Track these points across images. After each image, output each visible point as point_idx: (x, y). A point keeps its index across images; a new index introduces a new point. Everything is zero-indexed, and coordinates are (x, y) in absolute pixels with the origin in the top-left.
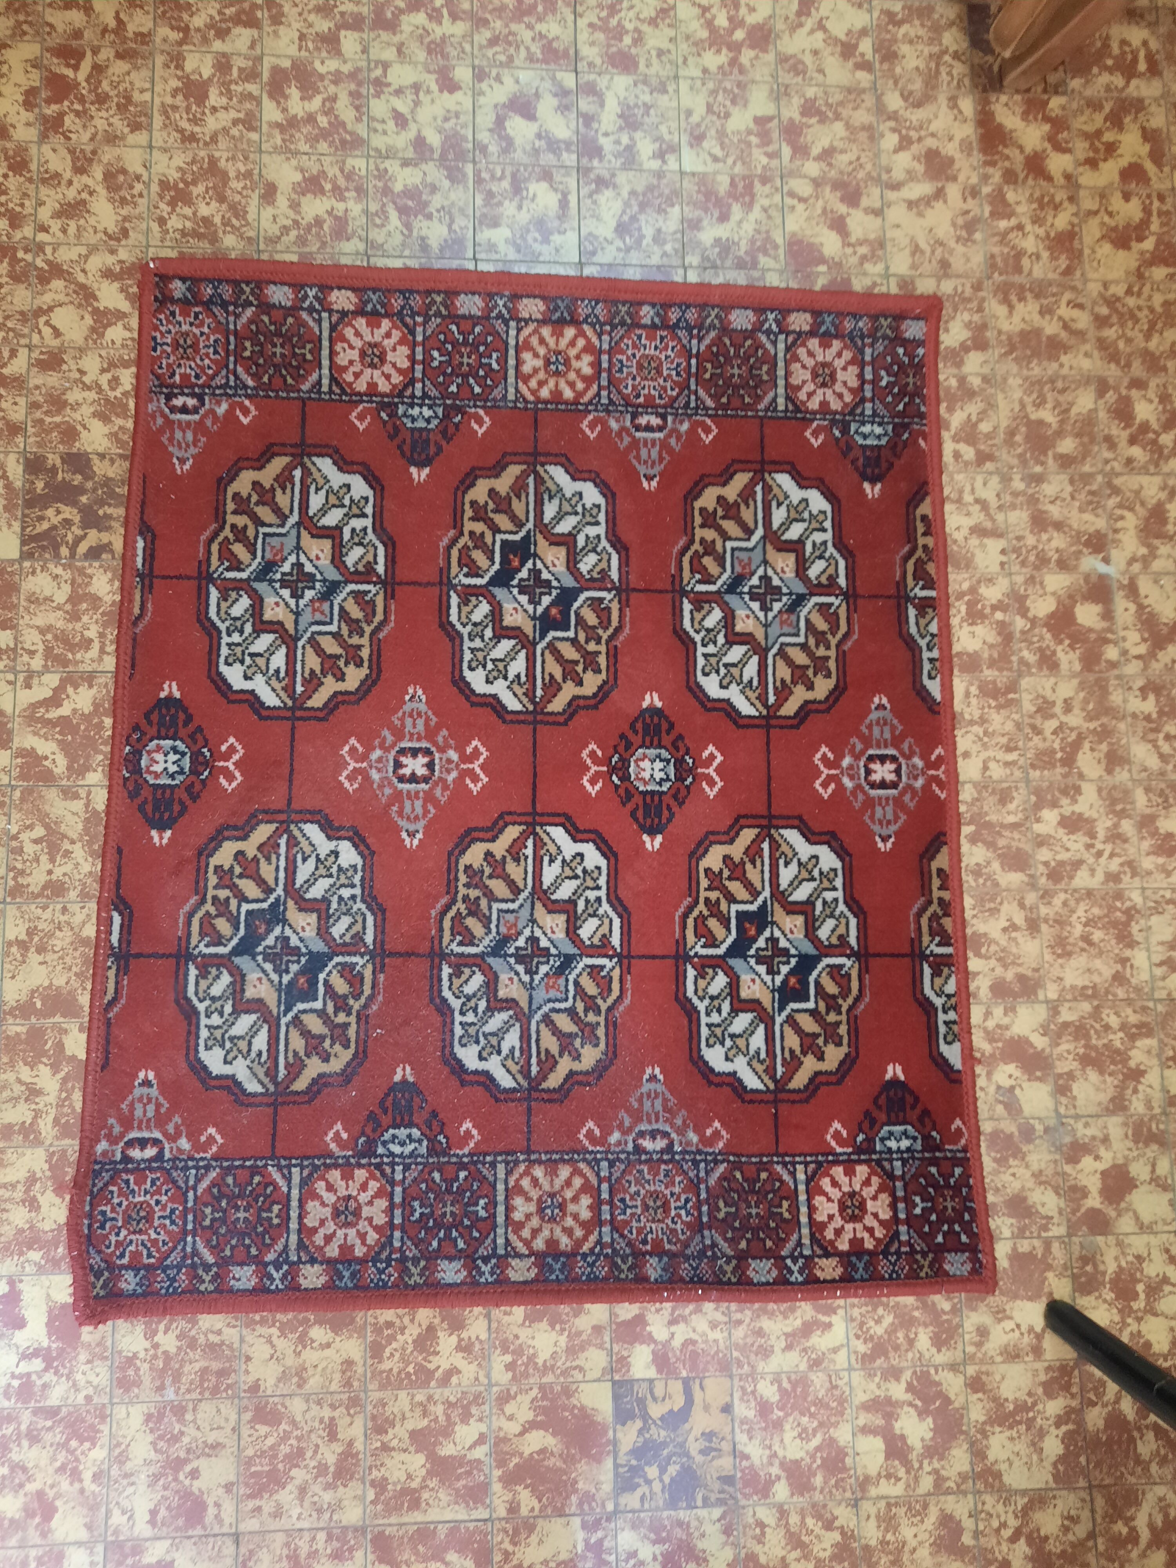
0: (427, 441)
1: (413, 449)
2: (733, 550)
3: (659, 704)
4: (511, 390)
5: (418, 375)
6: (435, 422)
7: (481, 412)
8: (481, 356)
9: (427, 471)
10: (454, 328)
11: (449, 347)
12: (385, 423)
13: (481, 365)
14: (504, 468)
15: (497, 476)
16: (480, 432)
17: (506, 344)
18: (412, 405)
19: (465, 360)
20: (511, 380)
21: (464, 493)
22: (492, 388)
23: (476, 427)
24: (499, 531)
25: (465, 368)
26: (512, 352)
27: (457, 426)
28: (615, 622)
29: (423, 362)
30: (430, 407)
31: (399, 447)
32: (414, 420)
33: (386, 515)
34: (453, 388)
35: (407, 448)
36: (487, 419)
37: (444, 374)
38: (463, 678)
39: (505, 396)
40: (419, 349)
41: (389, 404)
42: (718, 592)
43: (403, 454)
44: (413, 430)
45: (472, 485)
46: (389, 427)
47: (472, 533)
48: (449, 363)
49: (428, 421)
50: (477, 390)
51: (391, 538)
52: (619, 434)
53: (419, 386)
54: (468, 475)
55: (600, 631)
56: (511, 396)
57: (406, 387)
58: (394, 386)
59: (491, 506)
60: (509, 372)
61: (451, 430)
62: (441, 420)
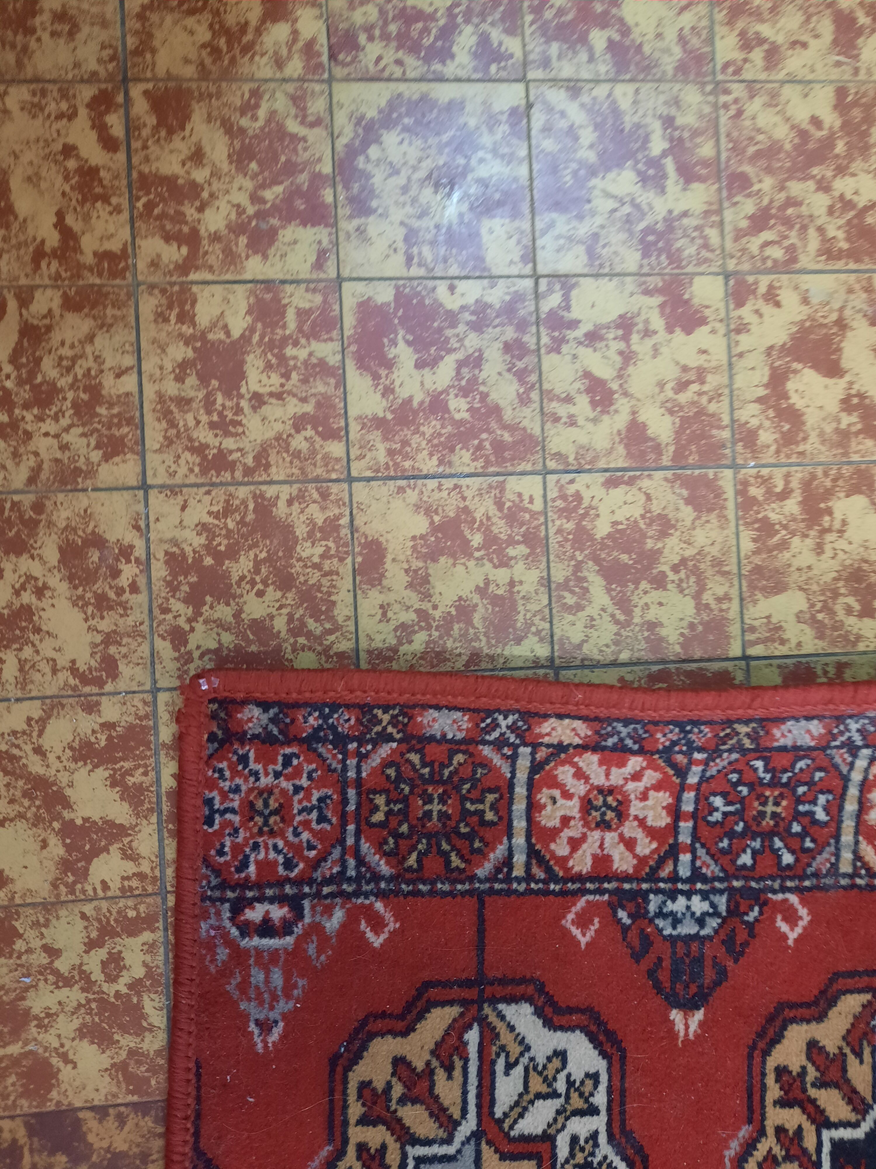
0: (699, 960)
1: (676, 974)
4: (847, 856)
5: (685, 838)
6: (713, 923)
7: (793, 899)
8: (799, 800)
9: (699, 1015)
10: (759, 764)
11: (744, 790)
12: (625, 929)
13: (797, 816)
14: (832, 1002)
15: (821, 1017)
16: (792, 936)
17: (846, 780)
18: (672, 895)
19: (770, 808)
20: (847, 837)
21: (766, 1053)
22: (812, 854)
23: (783, 927)
24: (830, 1125)
25: (768, 822)
26: (853, 791)
27: (750, 926)
29: (694, 816)
30: (705, 896)
31: (651, 973)
32: (676, 922)
33: (632, 1106)
34: (746, 859)
35: (664, 976)
36: (803, 912)
37: (731, 834)
39: (835, 866)
40: (689, 796)
41: (634, 895)
43: (658, 987)
44: (673, 940)
45: (779, 1038)
46: (633, 935)
47: (780, 1130)
48: (740, 815)
49: (701, 921)
50: (788, 858)
51: (640, 1150)
53: (685, 858)
54: (771, 1019)
56: (845, 868)
57: (661, 862)
58: (642, 861)
59: (812, 1074)
60: (844, 825)
61: (742, 936)
62: (724, 920)
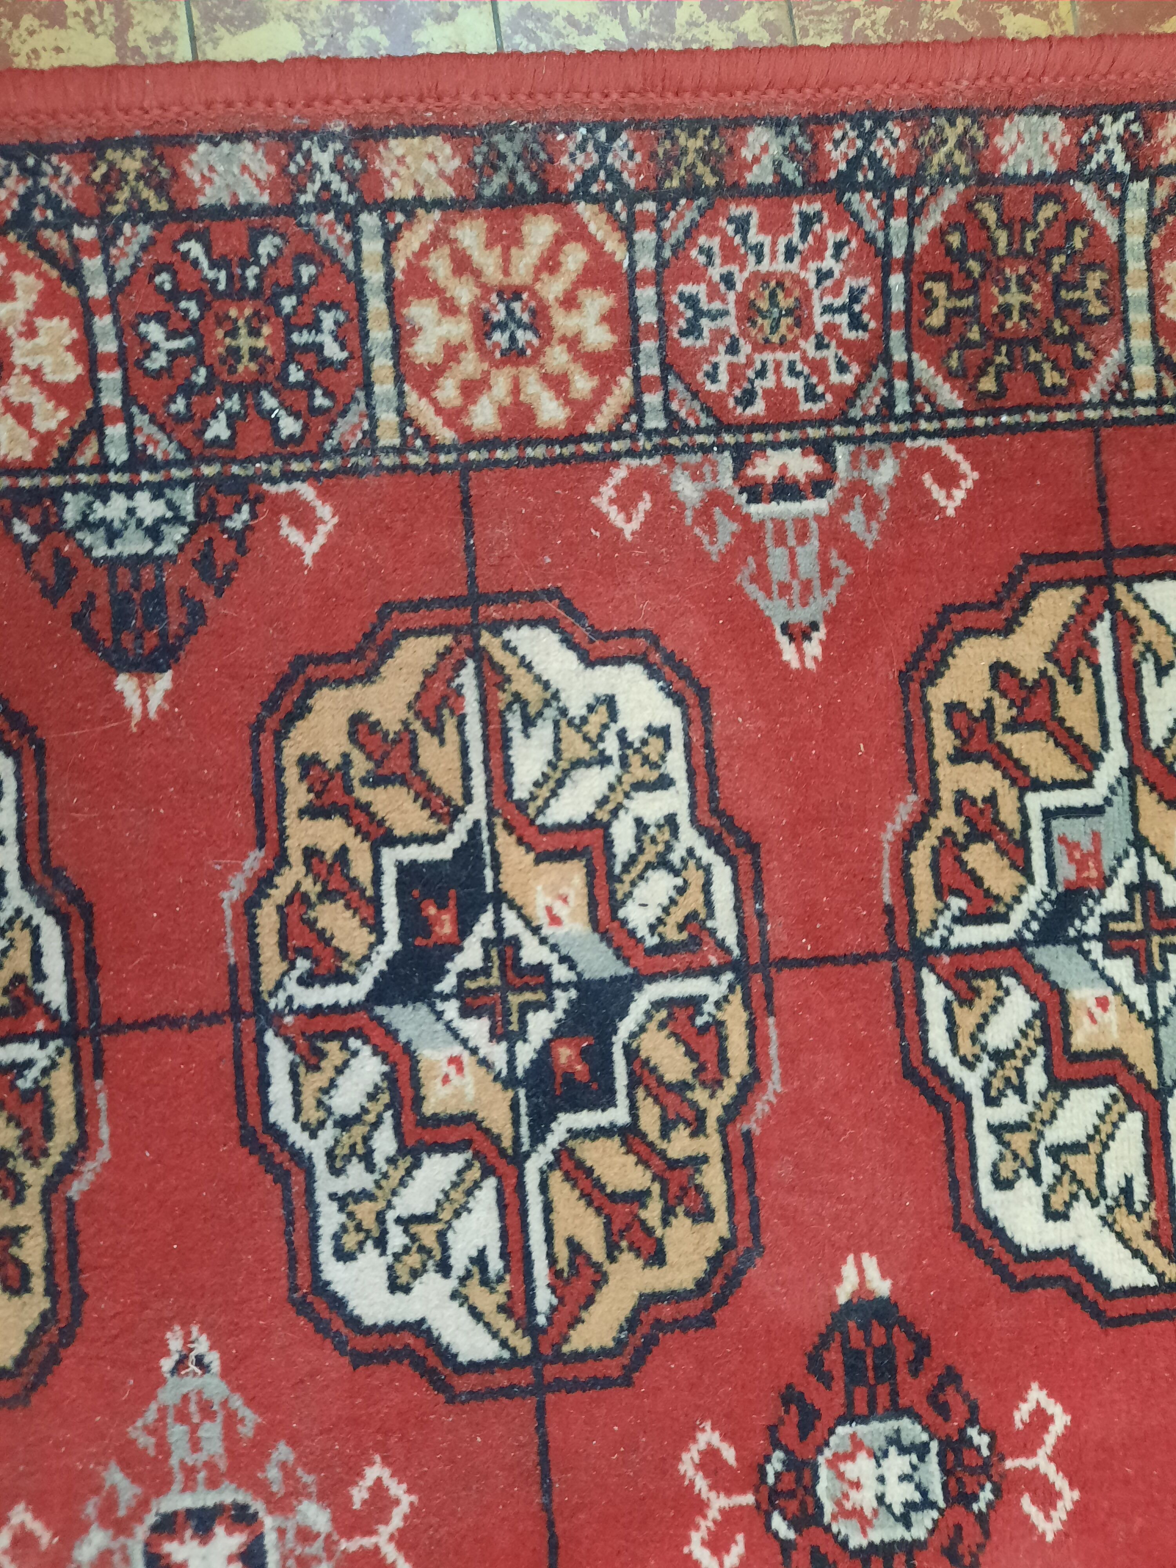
0: (157, 596)
1: (120, 621)
2: (1048, 815)
3: (882, 1287)
4: (388, 418)
5: (111, 399)
6: (178, 533)
7: (306, 491)
8: (289, 325)
9: (164, 682)
10: (195, 249)
11: (192, 308)
12: (28, 551)
13: (293, 353)
14: (386, 651)
15: (369, 676)
16: (311, 549)
17: (357, 280)
18: (102, 492)
19: (245, 342)
20: (384, 388)
21: (281, 735)
22: (330, 417)
23: (294, 536)
24: (391, 840)
25: (247, 366)
26: (377, 304)
27: (240, 537)
28: (739, 1066)
29: (121, 359)
30: (157, 491)
31: (78, 620)
32: (113, 536)
33: (58, 829)
34: (219, 429)
35: (99, 622)
36: (325, 511)
37: (188, 389)
38: (321, 1288)
39: (370, 436)
40: (103, 323)
41: (36, 495)
42: (1017, 943)
43: (91, 639)
44: (112, 564)
45: (301, 711)
46: (43, 563)
47: (311, 854)
48: (198, 353)
49: (154, 533)
50: (289, 426)
51: (77, 897)
52: (704, 514)
53: (116, 431)
54: (285, 682)
55: (700, 1096)
56: (388, 437)
57: (78, 439)
58: (46, 439)
59: (361, 766)
60: (376, 364)
61: (225, 553)
62: (194, 528)
